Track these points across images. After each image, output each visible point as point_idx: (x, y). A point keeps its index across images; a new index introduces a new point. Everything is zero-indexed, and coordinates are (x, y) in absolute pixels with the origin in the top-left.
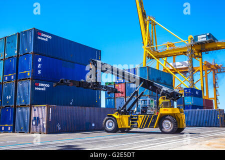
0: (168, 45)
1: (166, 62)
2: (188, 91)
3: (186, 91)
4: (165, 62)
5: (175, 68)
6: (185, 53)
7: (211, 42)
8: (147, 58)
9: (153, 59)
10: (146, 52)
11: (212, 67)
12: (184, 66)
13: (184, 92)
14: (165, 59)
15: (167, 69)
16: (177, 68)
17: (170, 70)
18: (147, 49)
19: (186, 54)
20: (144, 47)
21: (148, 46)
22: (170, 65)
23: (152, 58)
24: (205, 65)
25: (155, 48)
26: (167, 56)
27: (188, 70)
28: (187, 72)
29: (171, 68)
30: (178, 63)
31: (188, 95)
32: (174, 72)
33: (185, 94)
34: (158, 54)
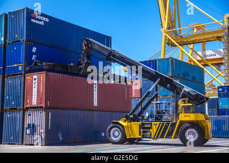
0: (196, 27)
1: (193, 51)
2: (223, 90)
3: (220, 90)
4: (191, 51)
5: (205, 59)
6: (219, 38)
8: (167, 45)
9: (175, 46)
10: (166, 36)
12: (218, 56)
13: (219, 91)
14: (191, 46)
15: (194, 60)
16: (208, 58)
17: (198, 61)
18: (166, 33)
19: (220, 40)
20: (162, 30)
21: (169, 28)
22: (198, 54)
23: (173, 45)
25: (178, 32)
26: (194, 43)
27: (223, 61)
28: (222, 64)
29: (200, 59)
30: (208, 52)
31: (224, 96)
32: (203, 63)
33: (219, 95)
34: (182, 40)
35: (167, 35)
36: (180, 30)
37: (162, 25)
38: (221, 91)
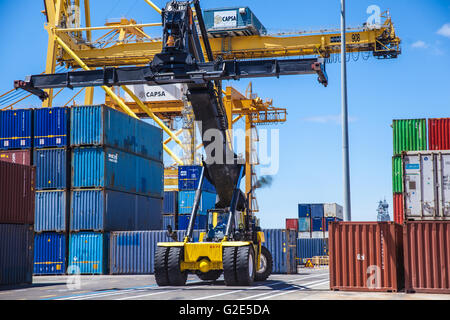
0: (125, 29)
2: (189, 175)
3: (183, 173)
5: (142, 100)
7: (248, 33)
10: (56, 43)
11: (246, 104)
12: (169, 97)
13: (180, 177)
15: (121, 103)
16: (148, 99)
17: (127, 104)
18: (58, 34)
20: (49, 27)
21: (63, 24)
22: (128, 91)
23: (72, 65)
24: (228, 97)
25: (84, 35)
27: (182, 109)
28: (178, 114)
29: (131, 100)
31: (190, 187)
32: (137, 111)
33: (181, 184)
34: (92, 55)
35: (59, 39)
36: (88, 32)
37: (46, 13)
38: (185, 177)
